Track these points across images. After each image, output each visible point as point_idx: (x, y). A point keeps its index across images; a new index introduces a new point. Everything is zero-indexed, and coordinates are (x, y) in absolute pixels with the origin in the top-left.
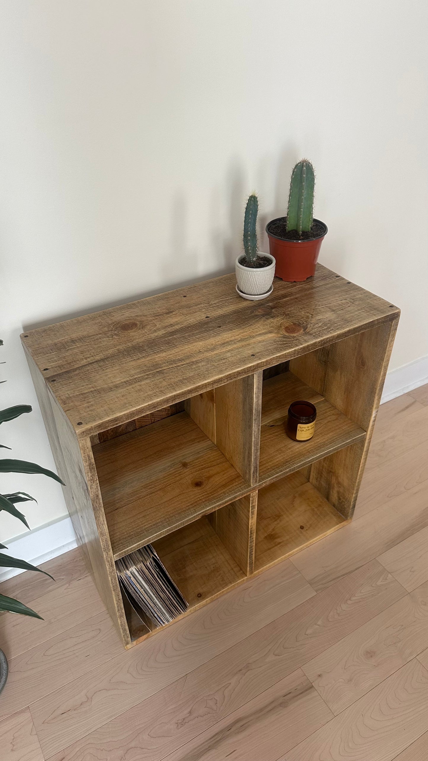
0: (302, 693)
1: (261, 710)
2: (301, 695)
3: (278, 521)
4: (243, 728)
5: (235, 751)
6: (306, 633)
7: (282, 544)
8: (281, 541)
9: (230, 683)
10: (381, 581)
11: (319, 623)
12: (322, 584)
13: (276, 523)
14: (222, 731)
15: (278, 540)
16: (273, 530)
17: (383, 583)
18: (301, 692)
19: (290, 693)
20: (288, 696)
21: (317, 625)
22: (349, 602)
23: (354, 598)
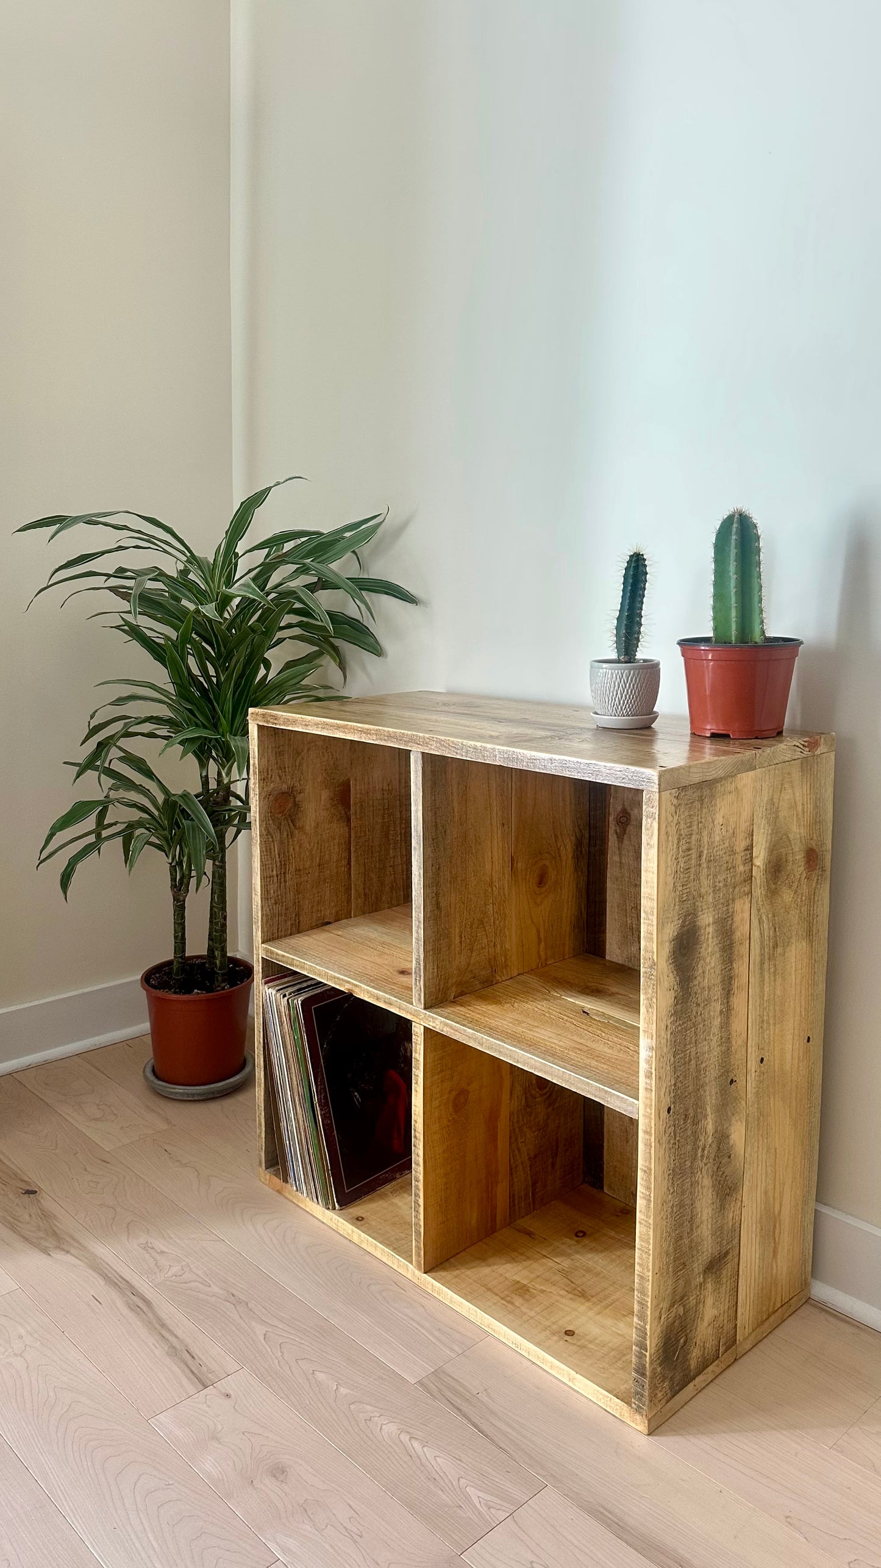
0: (193, 1373)
1: (163, 1325)
2: (188, 1371)
3: (570, 1296)
4: (135, 1309)
5: (101, 1303)
6: (315, 1372)
7: (510, 1306)
8: (517, 1304)
9: (210, 1286)
10: (478, 1497)
11: (343, 1390)
12: (440, 1390)
13: (563, 1293)
14: (131, 1286)
15: (518, 1301)
16: (542, 1291)
17: (476, 1501)
18: (196, 1372)
19: (193, 1357)
20: (188, 1356)
21: (337, 1387)
22: (405, 1437)
23: (416, 1445)
